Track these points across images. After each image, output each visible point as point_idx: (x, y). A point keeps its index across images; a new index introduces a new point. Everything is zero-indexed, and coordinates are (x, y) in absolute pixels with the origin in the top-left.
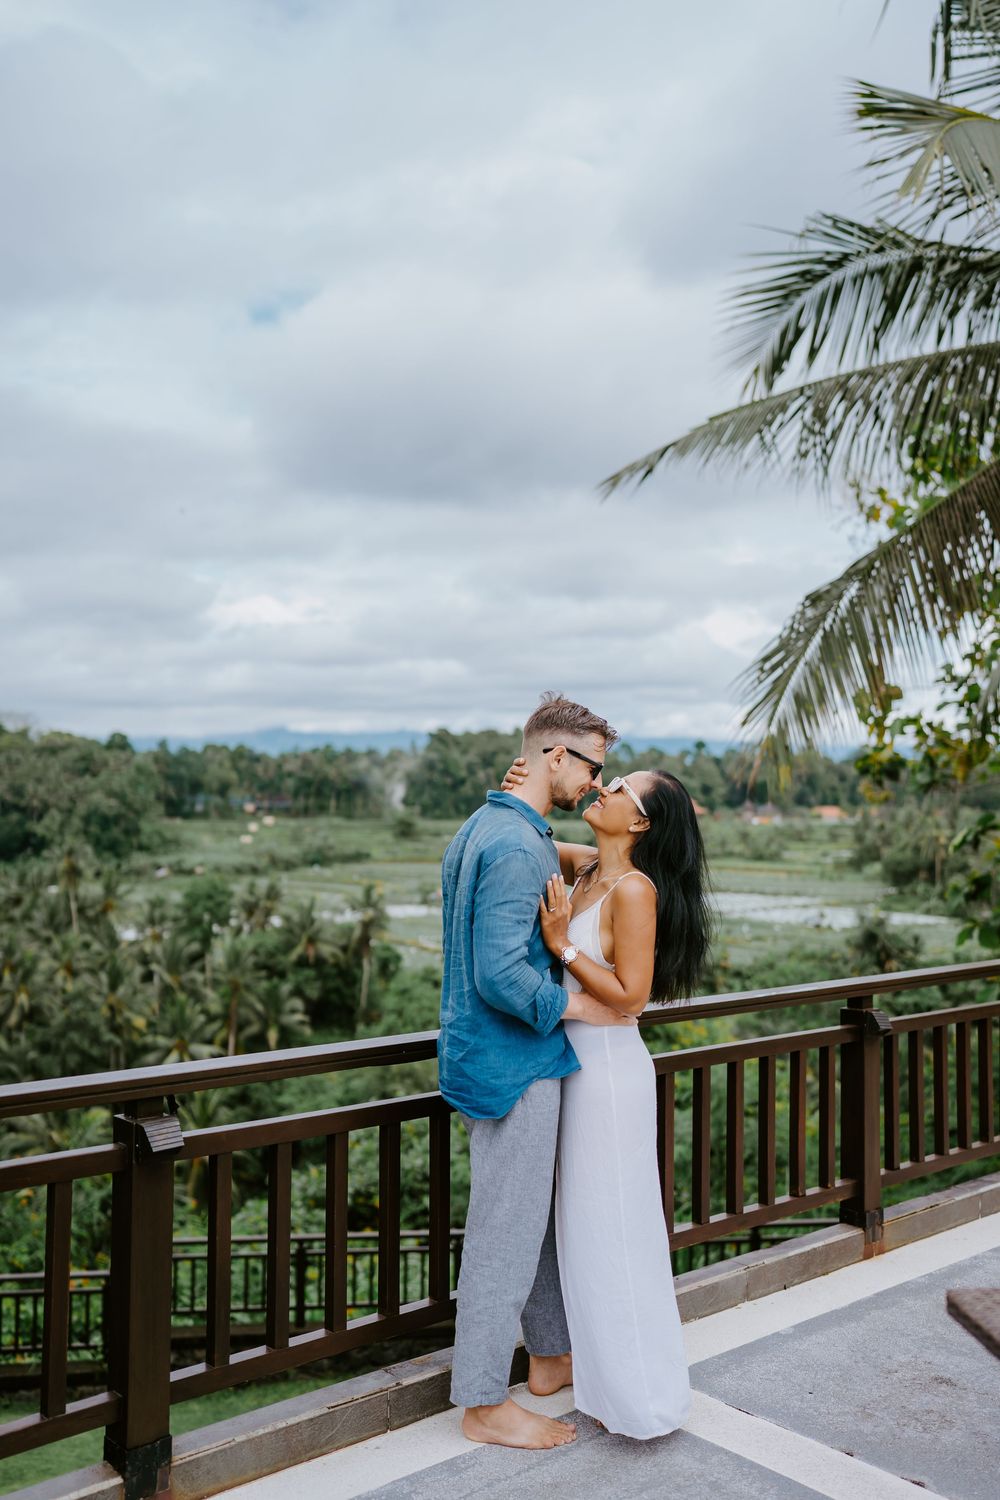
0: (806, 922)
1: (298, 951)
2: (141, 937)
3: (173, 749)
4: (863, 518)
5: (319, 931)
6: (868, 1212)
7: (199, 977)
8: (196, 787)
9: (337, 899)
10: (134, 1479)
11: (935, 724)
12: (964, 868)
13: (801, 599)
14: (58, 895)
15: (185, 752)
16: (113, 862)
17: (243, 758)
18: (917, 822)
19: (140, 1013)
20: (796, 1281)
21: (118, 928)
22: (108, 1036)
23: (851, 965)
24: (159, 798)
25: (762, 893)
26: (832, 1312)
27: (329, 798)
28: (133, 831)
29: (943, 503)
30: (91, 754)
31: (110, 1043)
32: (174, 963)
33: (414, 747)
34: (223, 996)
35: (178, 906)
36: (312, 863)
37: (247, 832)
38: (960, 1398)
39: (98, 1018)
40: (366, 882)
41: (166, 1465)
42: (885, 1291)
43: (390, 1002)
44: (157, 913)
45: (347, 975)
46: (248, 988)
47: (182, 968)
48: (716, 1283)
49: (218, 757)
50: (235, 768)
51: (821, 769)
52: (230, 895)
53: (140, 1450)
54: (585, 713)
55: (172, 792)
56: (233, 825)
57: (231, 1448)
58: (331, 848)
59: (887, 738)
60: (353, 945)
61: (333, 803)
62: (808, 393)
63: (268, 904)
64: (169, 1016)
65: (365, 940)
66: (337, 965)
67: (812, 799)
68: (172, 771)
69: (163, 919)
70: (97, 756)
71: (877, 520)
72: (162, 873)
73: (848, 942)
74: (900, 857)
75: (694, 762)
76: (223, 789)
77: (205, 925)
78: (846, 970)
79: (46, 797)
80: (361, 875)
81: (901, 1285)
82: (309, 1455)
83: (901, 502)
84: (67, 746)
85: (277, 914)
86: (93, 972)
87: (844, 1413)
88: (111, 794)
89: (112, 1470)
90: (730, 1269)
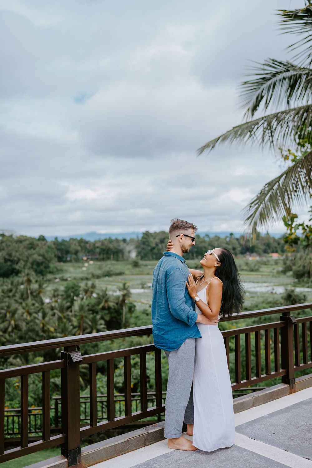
0: (268, 292)
1: (102, 305)
2: (51, 301)
3: (60, 240)
4: (283, 159)
5: (108, 298)
6: (291, 379)
7: (70, 314)
8: (67, 252)
9: (114, 288)
10: (71, 460)
11: (309, 226)
13: (264, 185)
14: (24, 288)
15: (64, 241)
16: (41, 277)
17: (82, 243)
18: (304, 258)
19: (52, 326)
20: (268, 401)
21: (44, 299)
22: (41, 334)
24: (55, 256)
25: (253, 282)
26: (280, 410)
27: (111, 254)
28: (47, 267)
29: (309, 153)
30: (33, 242)
31: (42, 336)
32: (62, 310)
33: (138, 237)
34: (78, 320)
35: (63, 291)
36: (106, 276)
37: (84, 267)
39: (38, 328)
40: (123, 282)
41: (80, 456)
42: (296, 404)
43: (132, 320)
44: (56, 293)
45: (118, 312)
46: (86, 317)
47: (64, 311)
48: (244, 402)
49: (74, 242)
50: (80, 246)
51: (271, 241)
52: (80, 287)
53: (72, 451)
54: (187, 223)
55: (60, 254)
56: (80, 264)
57: (99, 451)
58: (112, 271)
59: (293, 231)
60: (120, 302)
61: (112, 256)
62: (265, 119)
63: (92, 290)
64: (61, 327)
65: (124, 300)
66: (115, 309)
67: (269, 251)
68: (59, 247)
69: (58, 295)
70: (35, 243)
71: (288, 160)
72: (57, 280)
73: (282, 298)
74: (298, 269)
75: (230, 240)
76: (76, 253)
77: (72, 297)
79: (19, 257)
80: (122, 280)
81: (301, 402)
82: (122, 453)
83: (296, 154)
84: (25, 240)
85: (95, 293)
86: (36, 313)
87: (285, 439)
88: (40, 255)
89: (64, 457)
90: (248, 397)
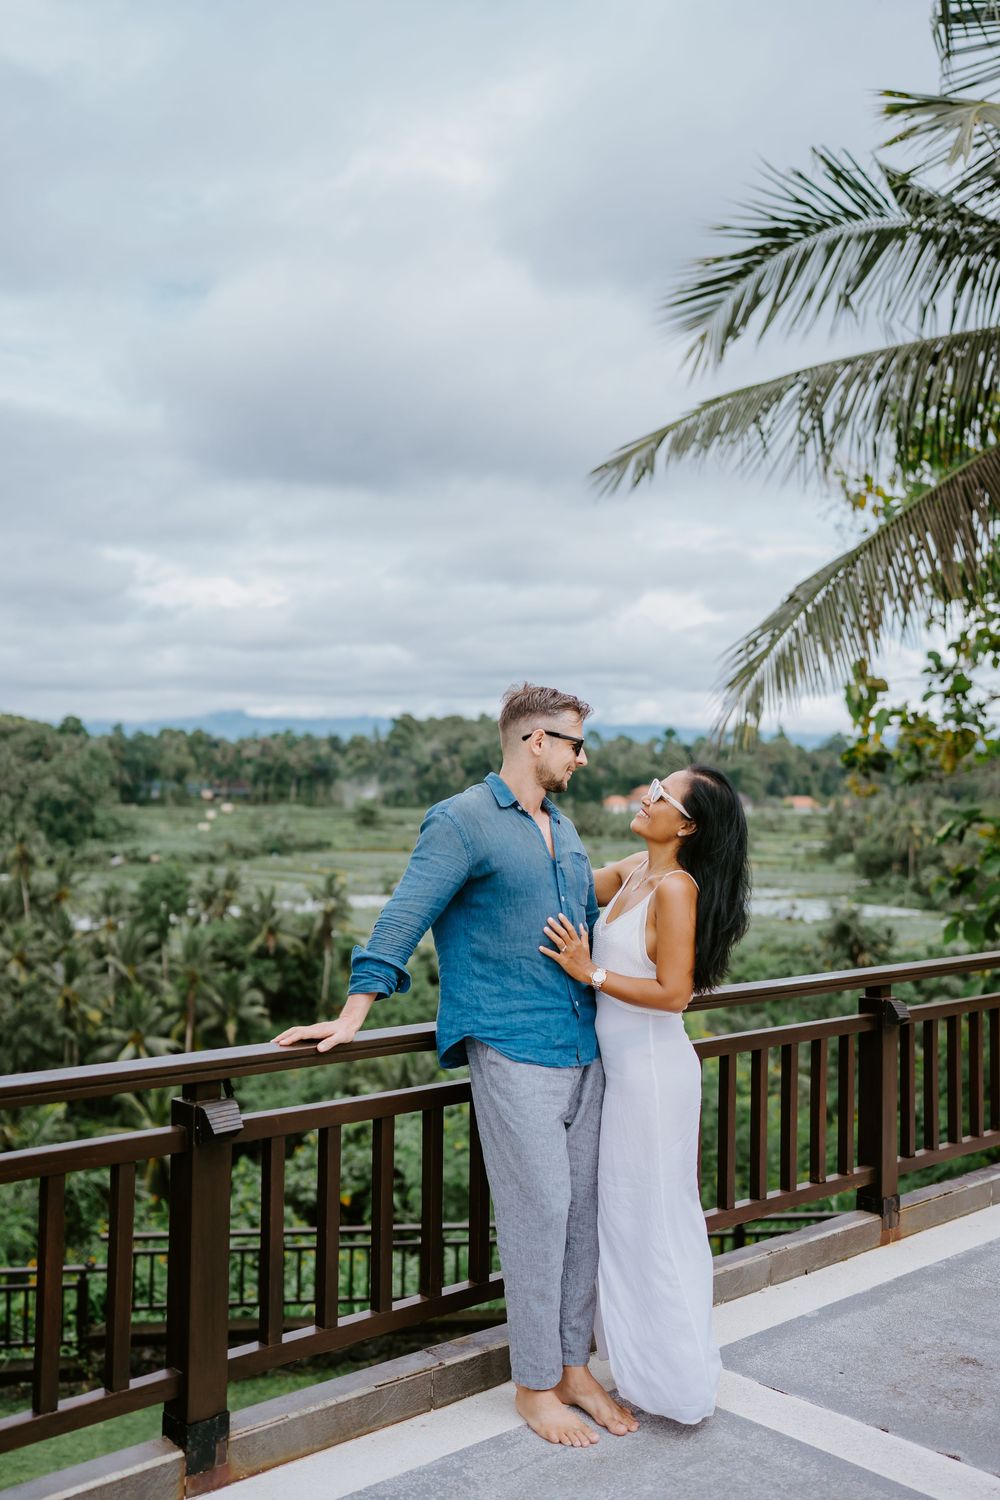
0: (777, 914)
1: (258, 941)
2: (95, 926)
3: (129, 733)
4: (850, 505)
5: (278, 924)
6: (885, 1198)
7: (158, 968)
8: (152, 773)
9: (299, 889)
10: (195, 1453)
11: (920, 715)
12: (937, 860)
14: (10, 884)
15: (141, 737)
16: (67, 849)
17: (200, 744)
18: (891, 813)
19: (95, 1006)
20: (817, 1266)
21: (73, 917)
22: (61, 1030)
23: (823, 958)
24: (113, 784)
26: (855, 1296)
27: (289, 785)
28: (87, 818)
29: (931, 492)
30: (44, 738)
31: (64, 1037)
32: (130, 954)
33: (376, 732)
34: (180, 988)
35: (134, 895)
36: (271, 851)
37: (205, 820)
38: (987, 1377)
39: (52, 1010)
40: (328, 871)
41: (224, 1440)
42: (904, 1276)
44: (113, 902)
45: (308, 967)
46: (205, 979)
47: (139, 959)
48: (742, 1268)
49: (175, 742)
50: (193, 753)
51: (792, 759)
52: (189, 884)
53: (199, 1425)
54: (555, 694)
55: (127, 778)
56: (191, 813)
57: (285, 1424)
58: (291, 836)
59: (872, 729)
60: (315, 935)
61: (293, 790)
62: (804, 380)
63: (228, 894)
64: (123, 1009)
65: (326, 930)
66: (297, 957)
67: (784, 789)
68: (127, 757)
69: (118, 908)
70: (49, 740)
71: (863, 508)
72: (117, 861)
73: (820, 935)
74: (873, 848)
75: (664, 750)
76: (180, 775)
77: (162, 915)
78: (817, 963)
80: (322, 865)
81: (920, 1270)
82: (357, 1432)
83: (888, 491)
84: (18, 730)
85: (235, 905)
86: (46, 962)
87: (876, 1392)
88: (64, 779)
89: (172, 1444)
90: (754, 1254)
